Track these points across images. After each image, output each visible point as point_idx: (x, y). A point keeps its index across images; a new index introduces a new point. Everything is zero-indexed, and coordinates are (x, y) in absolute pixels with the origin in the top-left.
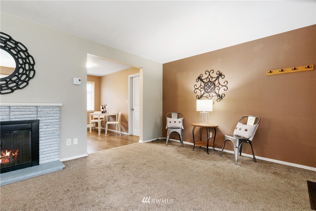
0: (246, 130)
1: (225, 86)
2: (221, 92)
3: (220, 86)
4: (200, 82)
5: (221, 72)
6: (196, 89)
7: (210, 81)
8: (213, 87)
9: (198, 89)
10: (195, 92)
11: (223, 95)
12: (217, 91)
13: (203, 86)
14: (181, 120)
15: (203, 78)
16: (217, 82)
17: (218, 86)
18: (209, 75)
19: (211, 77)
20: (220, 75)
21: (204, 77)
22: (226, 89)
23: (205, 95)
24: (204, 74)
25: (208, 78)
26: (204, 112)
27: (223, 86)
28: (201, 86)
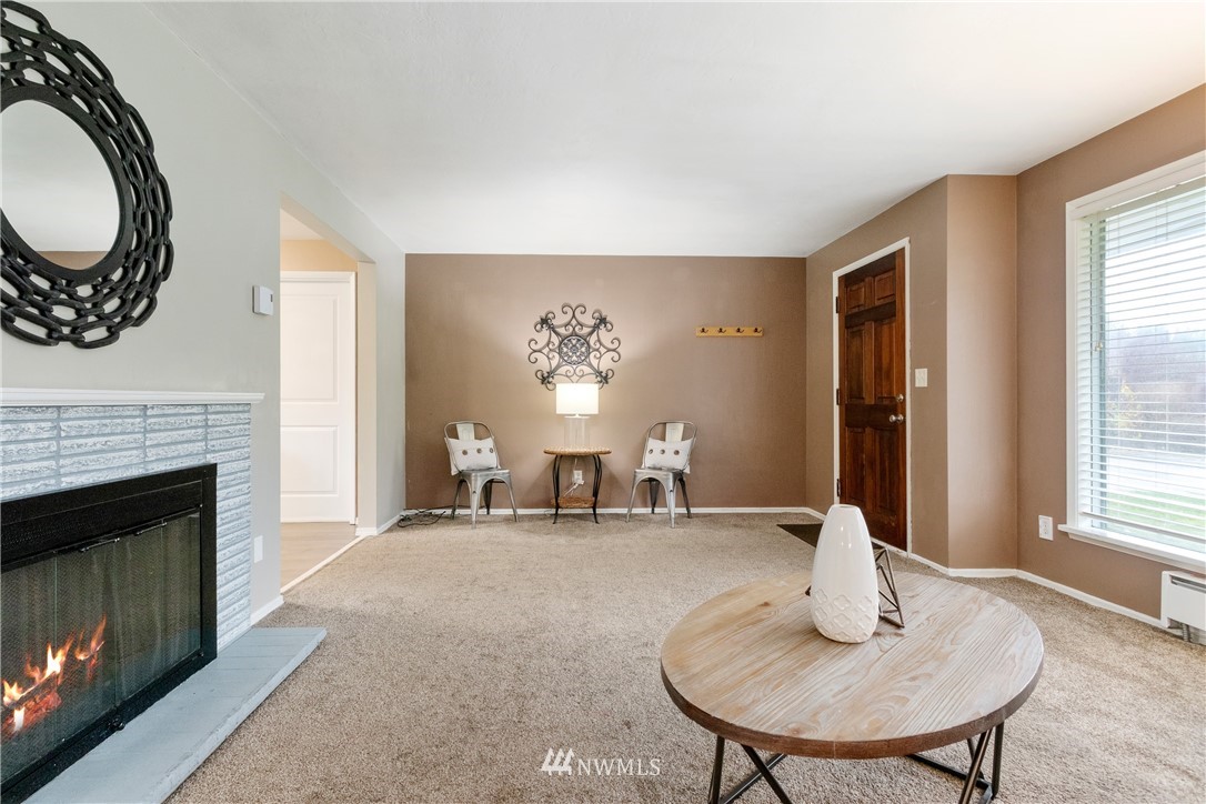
0: (677, 453)
1: (614, 350)
2: (605, 363)
3: (603, 350)
4: (546, 332)
5: (604, 314)
6: (535, 351)
7: (574, 334)
8: (583, 349)
9: (540, 351)
10: (533, 360)
11: (610, 374)
12: (595, 363)
13: (557, 344)
14: (488, 443)
15: (555, 322)
16: (593, 339)
17: (597, 350)
18: (574, 316)
19: (579, 323)
20: (603, 321)
21: (560, 320)
22: (616, 358)
23: (562, 370)
24: (558, 312)
25: (569, 324)
26: (577, 416)
27: (609, 350)
28: (551, 346)
